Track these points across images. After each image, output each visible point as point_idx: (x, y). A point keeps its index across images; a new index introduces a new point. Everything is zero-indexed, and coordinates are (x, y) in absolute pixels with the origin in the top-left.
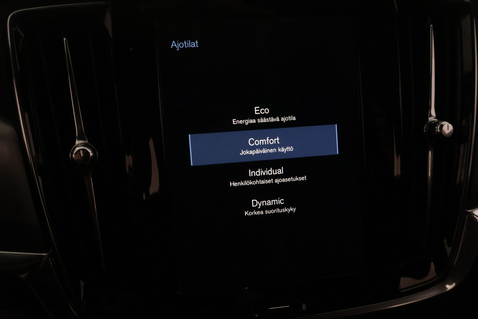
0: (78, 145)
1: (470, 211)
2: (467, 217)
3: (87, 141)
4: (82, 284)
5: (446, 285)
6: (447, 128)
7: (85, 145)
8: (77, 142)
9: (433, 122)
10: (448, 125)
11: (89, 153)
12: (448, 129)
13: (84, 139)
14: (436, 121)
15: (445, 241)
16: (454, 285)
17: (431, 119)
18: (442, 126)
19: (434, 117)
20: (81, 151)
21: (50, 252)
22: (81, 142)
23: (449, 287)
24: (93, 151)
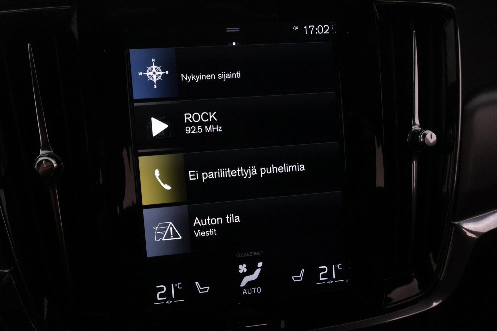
0: (41, 155)
1: (456, 223)
2: (453, 229)
3: (52, 152)
5: (432, 302)
6: (431, 137)
7: (49, 156)
8: (41, 152)
9: (416, 131)
10: (431, 134)
11: (53, 164)
12: (432, 139)
13: (49, 149)
14: (419, 130)
17: (415, 128)
18: (425, 135)
19: (418, 126)
20: (44, 161)
22: (46, 152)
24: (57, 162)
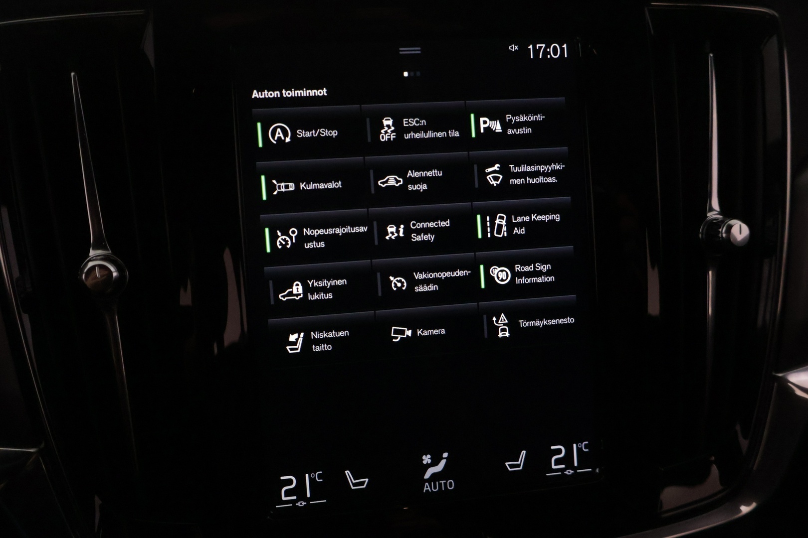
0: (92, 258)
1: (780, 375)
2: (776, 384)
3: (110, 252)
4: (98, 501)
5: (740, 506)
6: (740, 231)
7: (105, 258)
8: (92, 253)
9: (715, 221)
10: (740, 225)
11: (111, 272)
12: (740, 233)
13: (105, 248)
14: (720, 220)
15: (738, 428)
16: (754, 505)
17: (711, 215)
18: (730, 228)
19: (717, 213)
20: (96, 268)
21: (42, 446)
22: (99, 252)
23: (745, 509)
24: (119, 269)
